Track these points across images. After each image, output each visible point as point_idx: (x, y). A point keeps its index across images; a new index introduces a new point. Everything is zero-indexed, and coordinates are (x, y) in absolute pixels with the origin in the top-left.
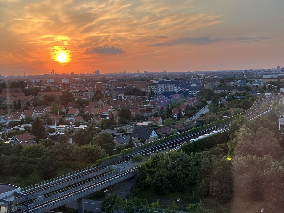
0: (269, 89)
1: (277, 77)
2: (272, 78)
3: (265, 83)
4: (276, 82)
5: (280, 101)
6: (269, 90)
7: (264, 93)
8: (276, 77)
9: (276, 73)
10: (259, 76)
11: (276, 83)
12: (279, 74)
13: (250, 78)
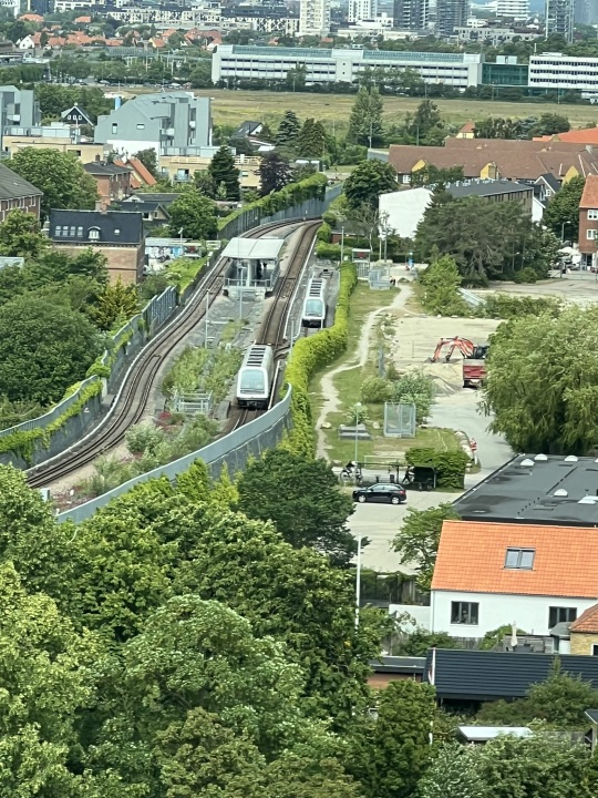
0: (263, 193)
1: (345, 75)
2: (294, 84)
3: (230, 131)
4: (339, 126)
5: (366, 330)
6: (266, 212)
7: (212, 235)
8: (337, 78)
9: (342, 33)
10: (174, 60)
11: (339, 136)
12: (365, 42)
13: (81, 72)
